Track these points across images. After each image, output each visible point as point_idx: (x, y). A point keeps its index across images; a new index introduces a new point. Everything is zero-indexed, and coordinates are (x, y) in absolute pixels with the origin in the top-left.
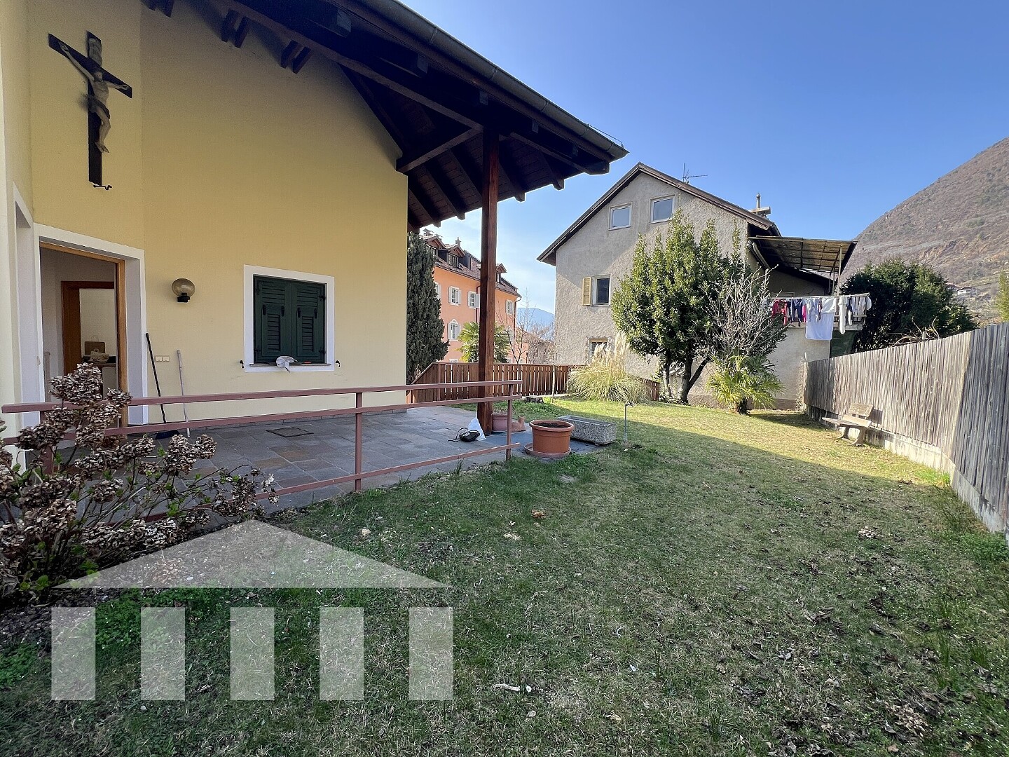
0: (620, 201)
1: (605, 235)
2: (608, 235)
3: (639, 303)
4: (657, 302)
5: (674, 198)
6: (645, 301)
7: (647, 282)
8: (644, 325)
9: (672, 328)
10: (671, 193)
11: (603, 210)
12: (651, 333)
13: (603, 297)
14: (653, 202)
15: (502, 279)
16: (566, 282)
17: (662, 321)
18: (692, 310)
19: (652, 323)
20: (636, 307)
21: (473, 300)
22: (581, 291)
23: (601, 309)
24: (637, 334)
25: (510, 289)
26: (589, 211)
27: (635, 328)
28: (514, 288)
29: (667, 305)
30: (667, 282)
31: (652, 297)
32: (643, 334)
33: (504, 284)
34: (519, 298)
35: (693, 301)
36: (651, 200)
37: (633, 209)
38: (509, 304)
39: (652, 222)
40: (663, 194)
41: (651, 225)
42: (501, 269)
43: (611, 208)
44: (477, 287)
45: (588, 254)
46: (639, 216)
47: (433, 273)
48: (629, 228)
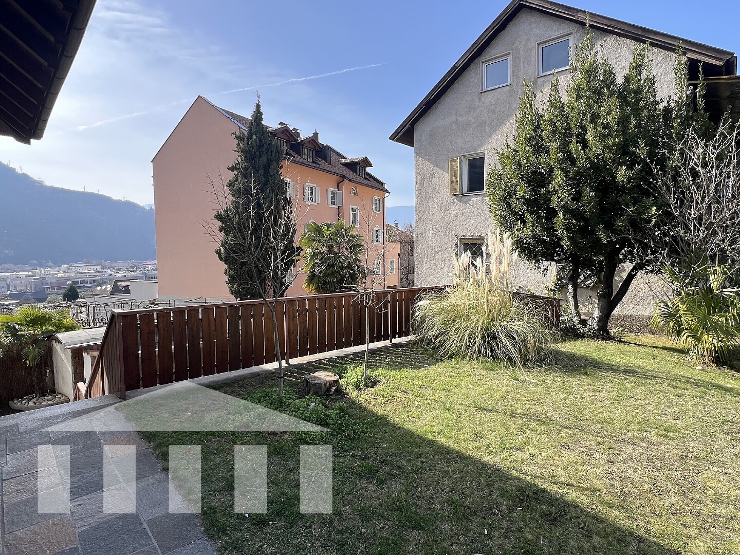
0: (495, 51)
1: (477, 100)
2: (480, 99)
3: (529, 182)
4: (559, 178)
5: (571, 38)
6: (537, 180)
7: (539, 149)
8: (539, 217)
9: (586, 220)
10: (567, 31)
11: (472, 66)
12: (550, 230)
13: (476, 183)
14: (541, 48)
15: (368, 174)
16: (429, 166)
17: (566, 210)
18: (622, 189)
19: (552, 213)
20: (523, 190)
21: (333, 198)
22: (447, 177)
23: (475, 199)
24: (527, 232)
25: (377, 185)
26: (454, 68)
27: (524, 222)
28: (382, 183)
29: (577, 182)
30: (574, 147)
31: (551, 171)
32: (538, 231)
33: (370, 179)
34: (387, 194)
35: (622, 174)
36: (539, 44)
37: (514, 61)
38: (376, 200)
39: (541, 74)
40: (555, 34)
41: (539, 80)
42: (366, 163)
43: (483, 62)
44: (339, 183)
45: (454, 127)
46: (522, 69)
47: (281, 168)
48: (508, 87)
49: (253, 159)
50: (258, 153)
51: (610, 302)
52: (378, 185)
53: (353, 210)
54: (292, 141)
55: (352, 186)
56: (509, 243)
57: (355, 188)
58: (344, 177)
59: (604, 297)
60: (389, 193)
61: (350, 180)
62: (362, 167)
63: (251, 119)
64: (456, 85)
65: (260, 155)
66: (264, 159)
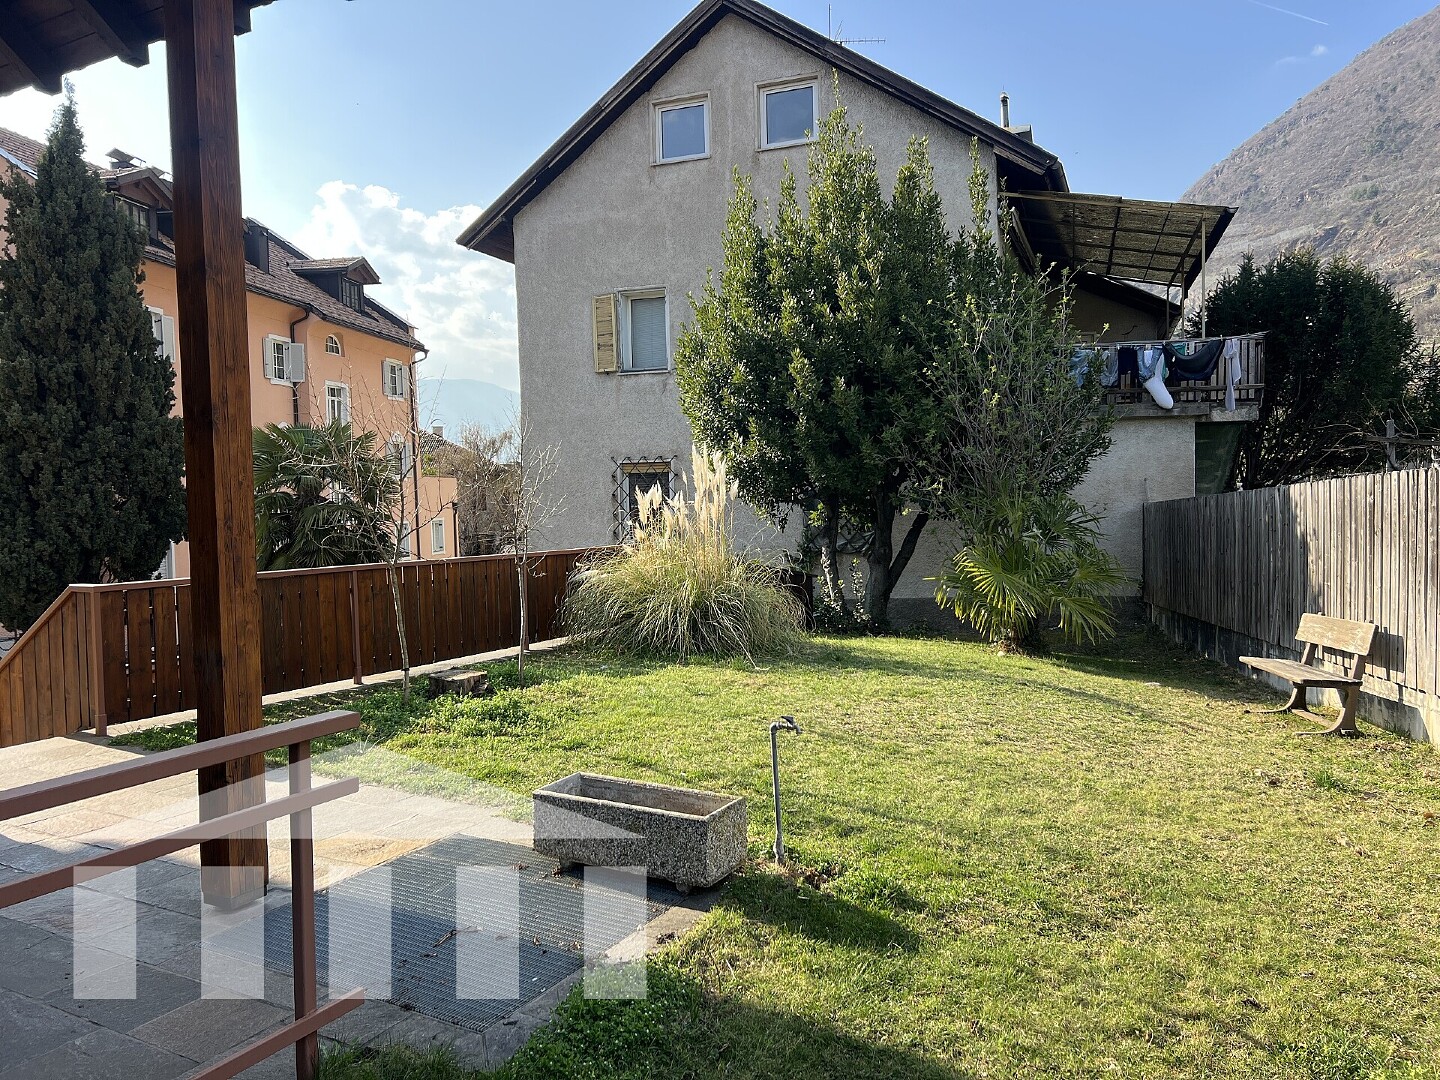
0: (678, 87)
1: (645, 180)
2: (652, 179)
5: (815, 85)
6: (765, 360)
8: (769, 426)
10: (808, 72)
11: (634, 111)
14: (763, 94)
15: (370, 302)
17: (813, 414)
18: (889, 380)
20: (741, 375)
21: (280, 361)
22: (589, 332)
24: (752, 449)
25: (394, 331)
26: (597, 110)
28: (404, 327)
32: (768, 450)
33: (375, 315)
34: (419, 355)
36: (759, 87)
37: (715, 112)
38: (393, 369)
39: (765, 146)
40: (787, 75)
41: (762, 156)
42: (364, 273)
43: (655, 105)
44: (294, 323)
45: (601, 230)
46: (730, 129)
47: (141, 278)
48: (705, 162)
49: (59, 252)
50: (72, 239)
51: (889, 571)
52: (397, 334)
53: (332, 392)
54: (163, 209)
55: (331, 331)
56: (722, 468)
57: (340, 337)
58: (308, 309)
59: (879, 563)
60: (426, 352)
61: (324, 317)
62: (352, 284)
63: (48, 144)
64: (601, 144)
65: (79, 244)
66: (92, 255)
